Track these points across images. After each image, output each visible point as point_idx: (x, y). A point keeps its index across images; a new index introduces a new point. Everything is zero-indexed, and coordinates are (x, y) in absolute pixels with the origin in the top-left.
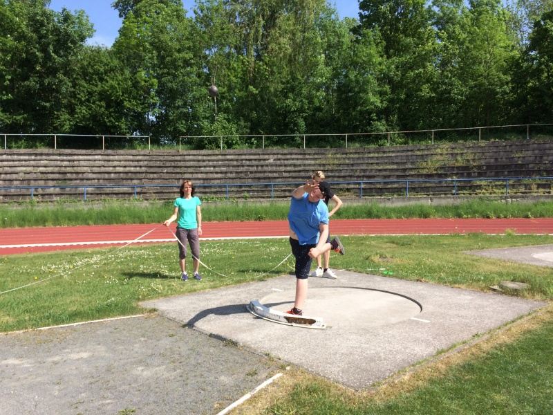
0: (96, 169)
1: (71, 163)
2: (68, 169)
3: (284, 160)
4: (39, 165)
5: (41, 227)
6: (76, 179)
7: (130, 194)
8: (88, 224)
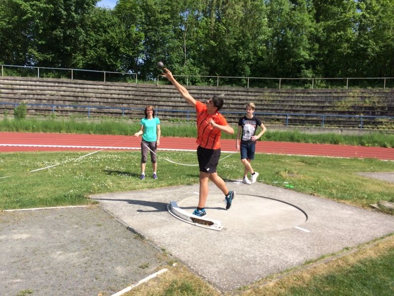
0: (98, 95)
1: (82, 90)
2: (80, 94)
3: (232, 95)
4: (61, 90)
5: (58, 133)
6: (85, 101)
7: (121, 114)
8: (90, 133)
